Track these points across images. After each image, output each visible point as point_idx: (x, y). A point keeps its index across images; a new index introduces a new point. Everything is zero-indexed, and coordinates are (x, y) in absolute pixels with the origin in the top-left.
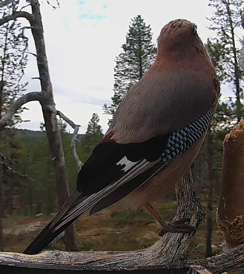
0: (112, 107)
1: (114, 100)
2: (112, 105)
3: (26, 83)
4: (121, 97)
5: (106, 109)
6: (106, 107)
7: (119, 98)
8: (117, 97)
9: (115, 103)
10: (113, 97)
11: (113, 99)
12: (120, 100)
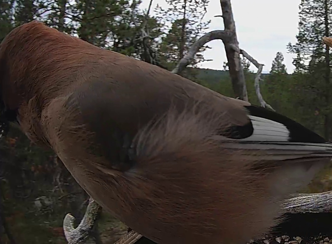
0: (297, 46)
1: (299, 38)
2: (297, 44)
3: (209, 21)
4: (306, 36)
5: (291, 47)
6: (291, 46)
7: (304, 37)
8: (302, 35)
9: (299, 41)
10: (298, 35)
11: (297, 37)
12: (305, 38)
